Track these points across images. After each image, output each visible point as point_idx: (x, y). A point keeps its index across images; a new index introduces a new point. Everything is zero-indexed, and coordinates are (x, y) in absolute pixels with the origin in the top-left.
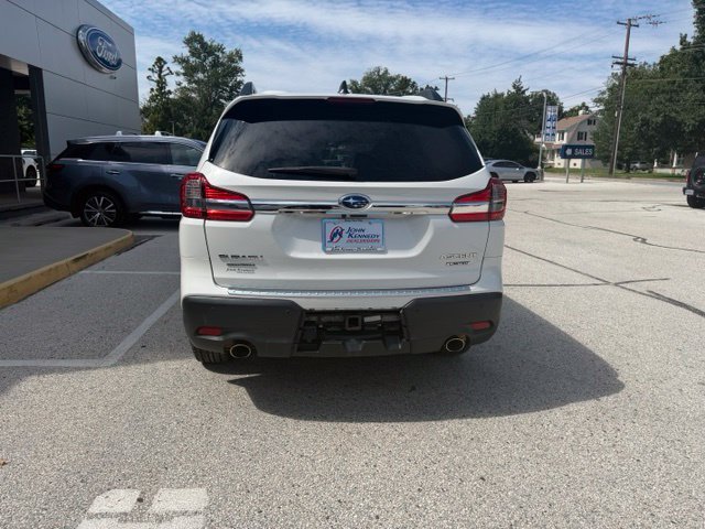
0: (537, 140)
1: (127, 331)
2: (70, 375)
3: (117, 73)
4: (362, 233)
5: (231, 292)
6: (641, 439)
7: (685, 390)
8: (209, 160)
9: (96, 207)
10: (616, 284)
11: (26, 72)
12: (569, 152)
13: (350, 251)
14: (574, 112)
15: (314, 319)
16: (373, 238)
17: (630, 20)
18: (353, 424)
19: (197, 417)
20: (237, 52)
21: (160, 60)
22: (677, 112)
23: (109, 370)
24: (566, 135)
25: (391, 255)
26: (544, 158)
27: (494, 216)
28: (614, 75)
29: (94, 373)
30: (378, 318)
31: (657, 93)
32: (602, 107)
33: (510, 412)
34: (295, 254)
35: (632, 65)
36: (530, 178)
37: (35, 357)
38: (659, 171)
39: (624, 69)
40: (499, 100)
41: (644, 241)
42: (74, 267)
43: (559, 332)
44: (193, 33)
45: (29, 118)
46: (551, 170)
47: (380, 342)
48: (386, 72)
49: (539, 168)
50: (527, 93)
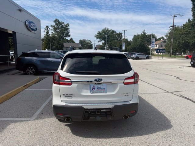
0: (150, 47)
1: (38, 109)
2: (22, 123)
3: (36, 32)
4: (100, 88)
5: (66, 104)
6: (177, 143)
7: (189, 127)
8: (61, 69)
9: (30, 70)
10: (171, 93)
11: (12, 33)
12: (158, 51)
13: (97, 93)
14: (160, 39)
15: (88, 111)
16: (103, 89)
17: (174, 15)
18: (98, 139)
19: (56, 136)
20: (68, 24)
21: (47, 26)
22: (188, 40)
23: (33, 121)
24: (157, 45)
25: (108, 94)
26: (151, 52)
27: (136, 82)
28: (171, 29)
29: (29, 122)
30: (105, 110)
31: (182, 34)
32: (167, 38)
33: (141, 135)
34: (83, 94)
35: (175, 27)
36: (148, 58)
37: (14, 117)
38: (184, 55)
39: (173, 28)
40: (139, 36)
41: (179, 78)
42: (24, 88)
43: (155, 109)
44: (56, 19)
45: (12, 42)
46: (154, 55)
47: (106, 117)
48: (108, 29)
49: (150, 55)
50: (147, 34)
